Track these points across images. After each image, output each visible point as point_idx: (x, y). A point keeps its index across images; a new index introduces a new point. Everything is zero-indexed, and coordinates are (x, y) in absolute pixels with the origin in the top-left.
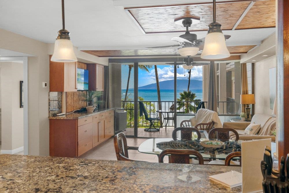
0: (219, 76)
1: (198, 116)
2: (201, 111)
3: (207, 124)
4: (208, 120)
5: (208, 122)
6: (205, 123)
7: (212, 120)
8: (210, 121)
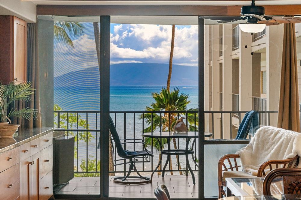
0: (238, 60)
1: (257, 144)
2: (264, 133)
3: (284, 162)
4: (286, 153)
5: (285, 158)
6: (279, 159)
7: (296, 152)
8: (292, 155)
